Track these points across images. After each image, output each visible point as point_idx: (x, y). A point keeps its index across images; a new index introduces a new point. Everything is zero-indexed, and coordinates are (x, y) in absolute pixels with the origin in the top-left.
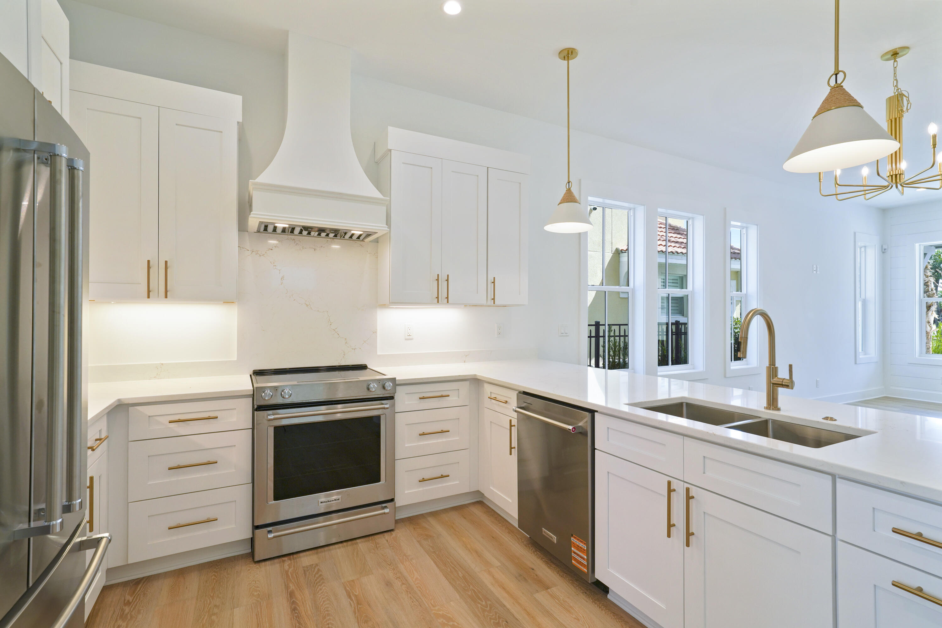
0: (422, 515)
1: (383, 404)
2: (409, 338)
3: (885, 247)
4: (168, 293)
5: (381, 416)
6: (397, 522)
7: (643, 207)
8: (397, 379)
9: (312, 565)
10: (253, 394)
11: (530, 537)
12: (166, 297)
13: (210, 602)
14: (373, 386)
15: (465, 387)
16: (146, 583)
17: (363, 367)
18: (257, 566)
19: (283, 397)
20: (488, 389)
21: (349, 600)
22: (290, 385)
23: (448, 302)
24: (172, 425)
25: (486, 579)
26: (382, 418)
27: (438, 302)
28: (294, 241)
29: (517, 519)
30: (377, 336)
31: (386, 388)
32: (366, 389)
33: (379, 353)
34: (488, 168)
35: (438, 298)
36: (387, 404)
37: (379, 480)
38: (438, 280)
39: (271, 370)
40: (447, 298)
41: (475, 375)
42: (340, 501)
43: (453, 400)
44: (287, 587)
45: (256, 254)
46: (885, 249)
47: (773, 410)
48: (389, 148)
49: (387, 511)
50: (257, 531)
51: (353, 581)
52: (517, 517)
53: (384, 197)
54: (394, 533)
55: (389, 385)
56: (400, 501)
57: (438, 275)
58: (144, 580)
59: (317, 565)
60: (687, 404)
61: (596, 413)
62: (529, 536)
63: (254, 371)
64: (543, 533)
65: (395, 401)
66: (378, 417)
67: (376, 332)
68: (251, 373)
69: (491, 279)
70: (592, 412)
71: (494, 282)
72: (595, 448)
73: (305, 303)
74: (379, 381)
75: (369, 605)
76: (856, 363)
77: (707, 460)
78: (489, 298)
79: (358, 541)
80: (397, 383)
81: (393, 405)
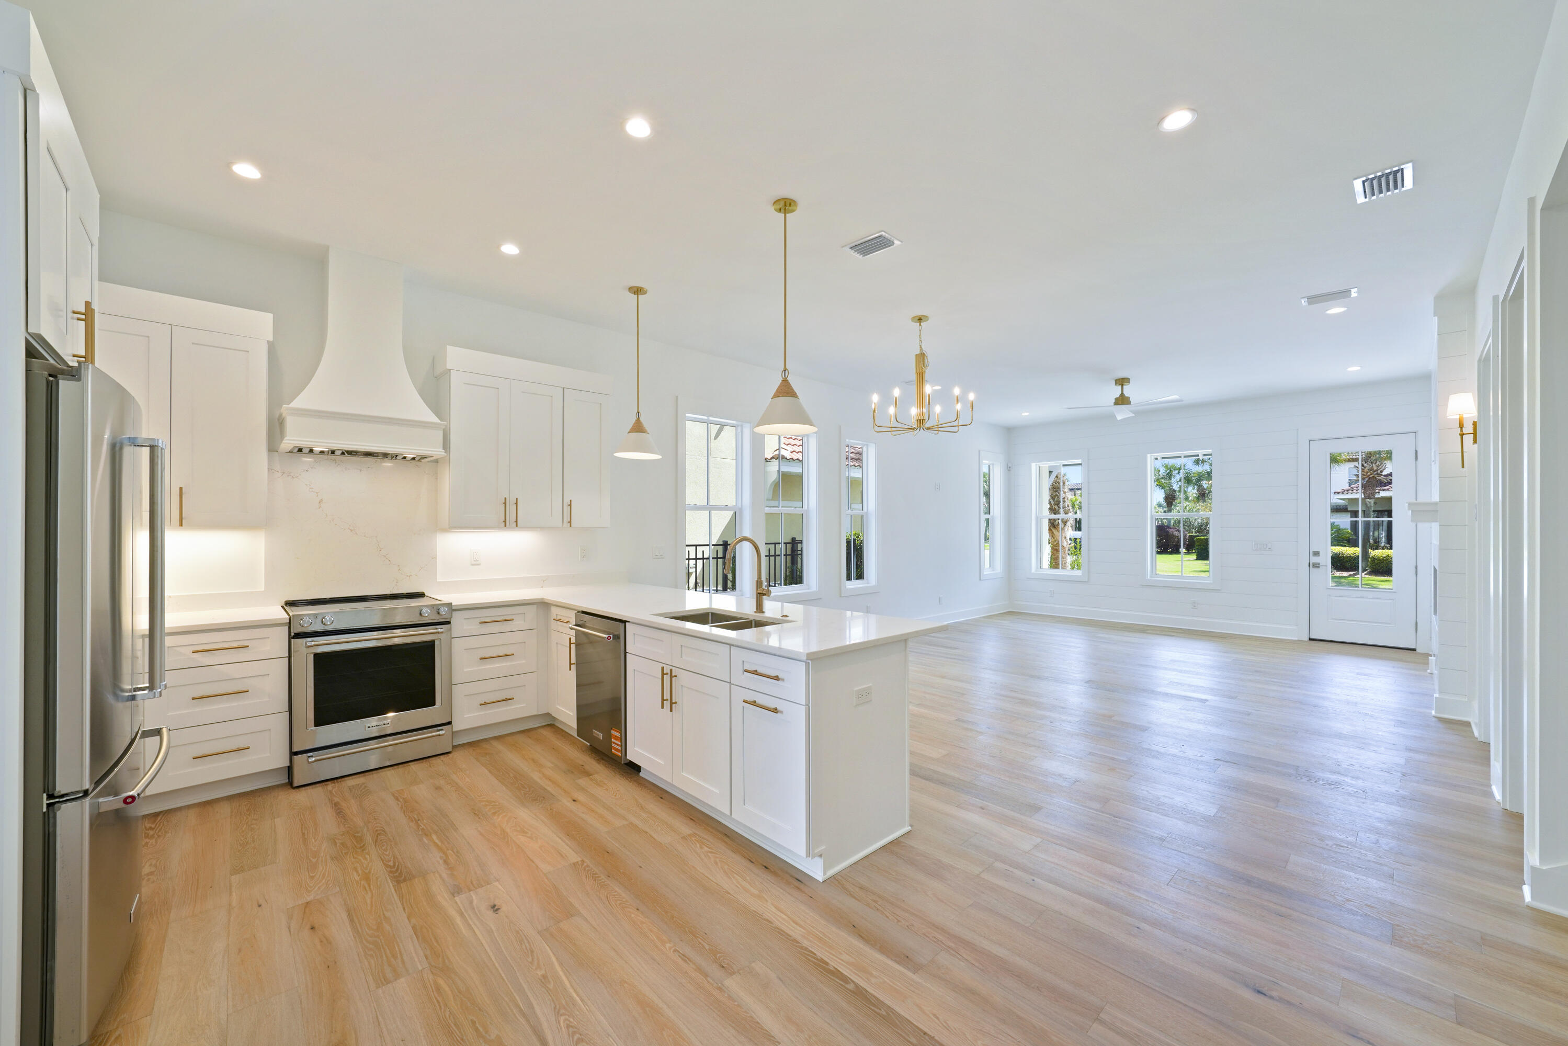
0: (485, 740)
1: (437, 629)
2: (476, 563)
3: (1010, 465)
4: (183, 521)
5: (436, 641)
6: (454, 747)
7: (749, 425)
8: (453, 604)
9: (359, 784)
10: (290, 623)
11: (591, 745)
12: (181, 525)
13: (247, 818)
14: (426, 612)
15: (531, 611)
16: (166, 814)
17: (420, 595)
18: (297, 790)
19: (325, 624)
20: (555, 611)
21: (397, 801)
22: (331, 612)
23: (517, 526)
24: (195, 655)
25: (536, 776)
26: (437, 643)
27: (505, 526)
28: (335, 461)
29: (576, 728)
30: (436, 561)
31: (441, 613)
32: (418, 615)
33: (439, 579)
34: (563, 388)
35: (505, 521)
36: (441, 628)
37: (434, 704)
38: (505, 503)
39: (307, 600)
40: (516, 522)
41: (543, 599)
42: (389, 725)
43: (518, 624)
44: (331, 801)
45: (288, 476)
46: (1010, 467)
47: (759, 613)
48: (448, 367)
49: (441, 732)
50: (296, 758)
51: (402, 790)
52: (575, 727)
53: (441, 421)
54: (450, 755)
55: (443, 611)
56: (457, 726)
57: (505, 498)
58: (164, 813)
59: (364, 784)
60: (712, 613)
61: (627, 623)
62: (589, 744)
63: (286, 601)
64: (594, 734)
65: (451, 626)
66: (433, 642)
67: (436, 558)
68: (283, 604)
69: (567, 501)
70: (624, 622)
71: (570, 505)
72: (627, 651)
73: (349, 528)
74: (432, 606)
75: (417, 803)
76: (980, 580)
77: (683, 648)
78: (565, 520)
79: (410, 764)
80: (454, 608)
81: (450, 630)
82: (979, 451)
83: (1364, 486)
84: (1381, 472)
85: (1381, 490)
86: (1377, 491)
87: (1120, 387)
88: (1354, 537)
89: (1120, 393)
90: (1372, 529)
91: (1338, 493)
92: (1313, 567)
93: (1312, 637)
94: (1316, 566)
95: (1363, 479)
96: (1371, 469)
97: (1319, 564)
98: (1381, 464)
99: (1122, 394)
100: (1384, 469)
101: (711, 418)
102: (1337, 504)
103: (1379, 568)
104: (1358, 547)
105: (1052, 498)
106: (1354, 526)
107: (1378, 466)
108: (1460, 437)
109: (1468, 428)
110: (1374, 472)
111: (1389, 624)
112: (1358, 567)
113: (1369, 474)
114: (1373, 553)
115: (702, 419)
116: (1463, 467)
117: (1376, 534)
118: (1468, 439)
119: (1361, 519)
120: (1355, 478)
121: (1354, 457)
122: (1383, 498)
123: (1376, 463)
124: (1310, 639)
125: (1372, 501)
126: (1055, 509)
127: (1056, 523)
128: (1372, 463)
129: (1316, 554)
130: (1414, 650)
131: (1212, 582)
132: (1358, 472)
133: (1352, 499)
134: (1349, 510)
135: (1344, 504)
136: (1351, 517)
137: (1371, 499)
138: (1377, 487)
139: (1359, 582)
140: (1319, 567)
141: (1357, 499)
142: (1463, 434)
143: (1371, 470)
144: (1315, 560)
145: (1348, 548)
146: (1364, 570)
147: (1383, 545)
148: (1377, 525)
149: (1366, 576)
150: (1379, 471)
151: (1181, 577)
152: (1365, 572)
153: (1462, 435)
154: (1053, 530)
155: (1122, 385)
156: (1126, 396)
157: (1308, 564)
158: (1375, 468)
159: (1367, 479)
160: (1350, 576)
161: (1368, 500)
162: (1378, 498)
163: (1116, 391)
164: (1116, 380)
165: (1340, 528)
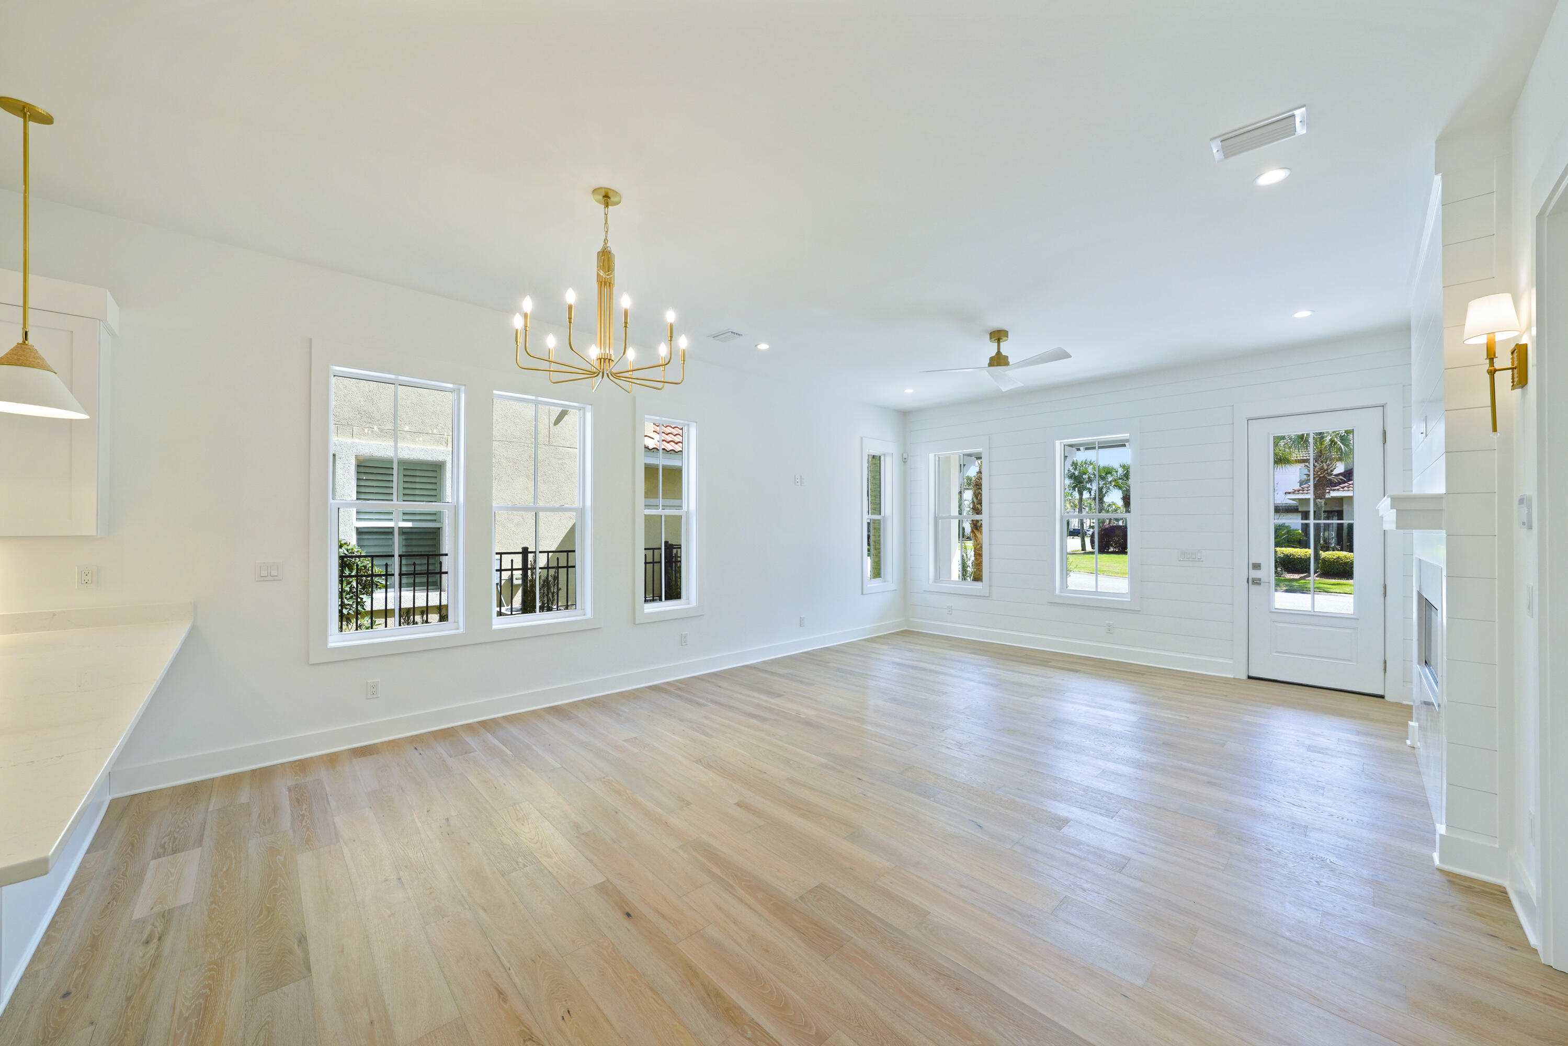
3: (905, 456)
46: (906, 459)
76: (862, 594)
82: (862, 438)
83: (1315, 486)
84: (1332, 471)
85: (1331, 490)
86: (1328, 491)
87: (996, 344)
88: (1305, 538)
89: (996, 351)
90: (1322, 529)
91: (1289, 493)
92: (1252, 584)
93: (1251, 674)
94: (1257, 582)
95: (1314, 478)
96: (1322, 468)
97: (1260, 580)
98: (1331, 463)
99: (999, 353)
100: (1335, 468)
101: (401, 378)
102: (1288, 505)
103: (1330, 570)
104: (1309, 548)
105: (976, 496)
106: (1306, 527)
107: (1328, 465)
108: (1488, 376)
109: (1504, 360)
110: (1325, 471)
111: (1349, 660)
112: (1309, 569)
113: (1319, 473)
114: (1324, 554)
115: (372, 376)
116: (1495, 429)
117: (1326, 534)
118: (1504, 379)
119: (1312, 521)
120: (1305, 477)
121: (1305, 458)
122: (1334, 498)
123: (1326, 462)
124: (1249, 677)
125: (1323, 501)
126: (978, 509)
127: (979, 524)
128: (1322, 462)
129: (1257, 566)
130: (1382, 697)
131: (1129, 600)
132: (1309, 472)
133: (1303, 499)
134: (1299, 510)
135: (1295, 505)
136: (1302, 519)
137: (1321, 499)
138: (1327, 487)
139: (1311, 586)
140: (1259, 584)
141: (1309, 499)
142: (1496, 370)
143: (1321, 470)
144: (1255, 574)
145: (1298, 549)
146: (1315, 572)
147: (1333, 545)
148: (1327, 527)
149: (1317, 579)
150: (1329, 471)
151: (1096, 593)
152: (1316, 575)
153: (1492, 373)
154: (976, 532)
155: (999, 340)
156: (1004, 354)
157: (1246, 580)
158: (1326, 468)
159: (1317, 479)
160: (1301, 578)
161: (1319, 500)
162: (1328, 498)
163: (992, 349)
164: (991, 334)
165: (1292, 529)
